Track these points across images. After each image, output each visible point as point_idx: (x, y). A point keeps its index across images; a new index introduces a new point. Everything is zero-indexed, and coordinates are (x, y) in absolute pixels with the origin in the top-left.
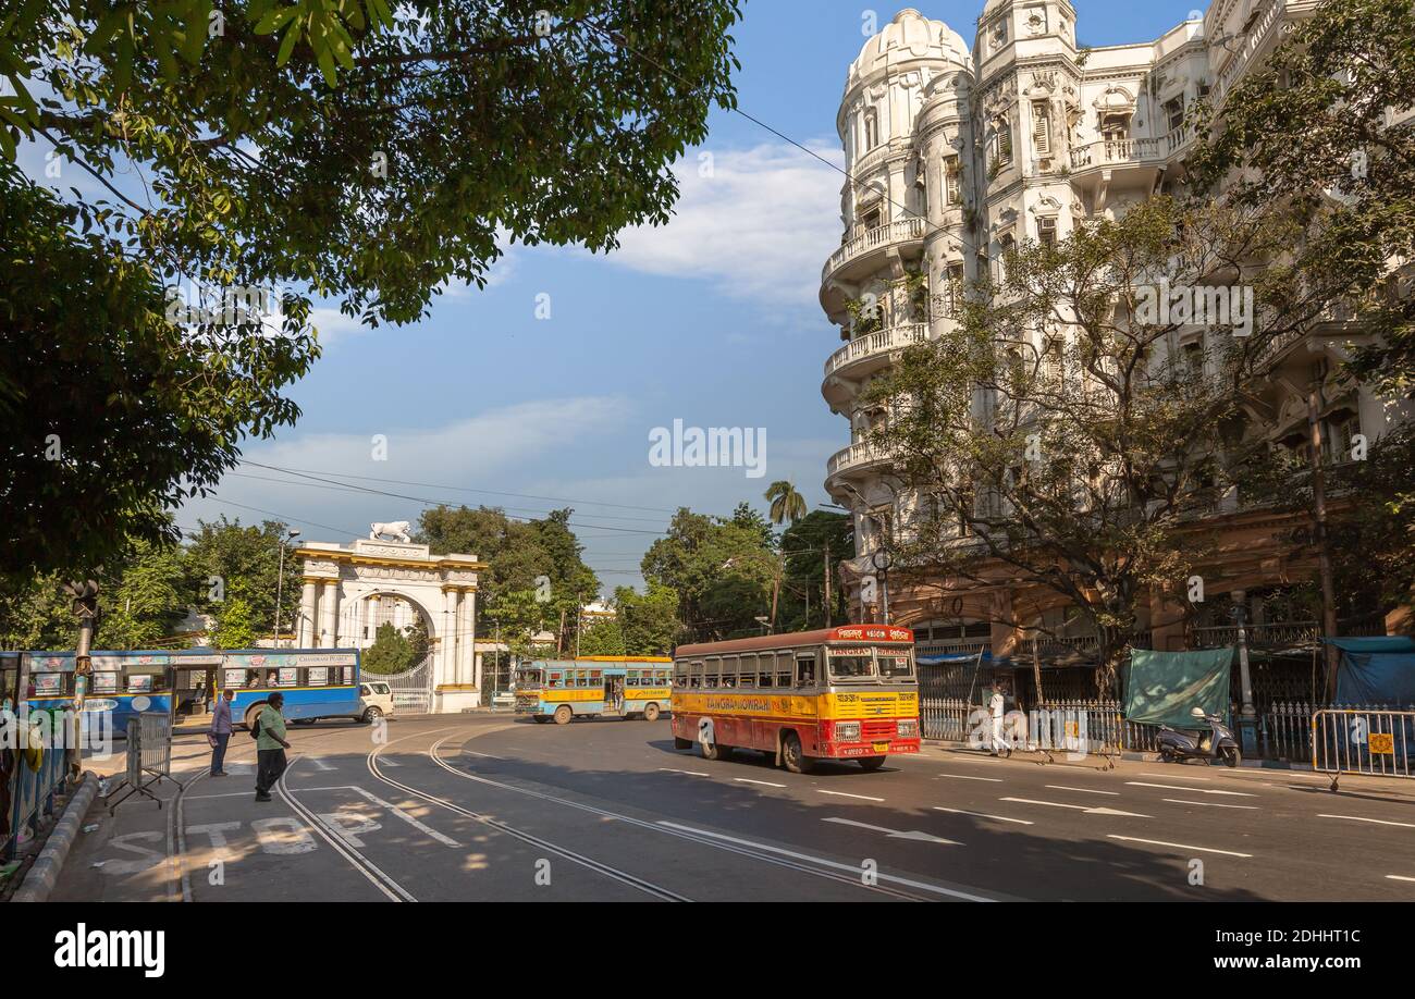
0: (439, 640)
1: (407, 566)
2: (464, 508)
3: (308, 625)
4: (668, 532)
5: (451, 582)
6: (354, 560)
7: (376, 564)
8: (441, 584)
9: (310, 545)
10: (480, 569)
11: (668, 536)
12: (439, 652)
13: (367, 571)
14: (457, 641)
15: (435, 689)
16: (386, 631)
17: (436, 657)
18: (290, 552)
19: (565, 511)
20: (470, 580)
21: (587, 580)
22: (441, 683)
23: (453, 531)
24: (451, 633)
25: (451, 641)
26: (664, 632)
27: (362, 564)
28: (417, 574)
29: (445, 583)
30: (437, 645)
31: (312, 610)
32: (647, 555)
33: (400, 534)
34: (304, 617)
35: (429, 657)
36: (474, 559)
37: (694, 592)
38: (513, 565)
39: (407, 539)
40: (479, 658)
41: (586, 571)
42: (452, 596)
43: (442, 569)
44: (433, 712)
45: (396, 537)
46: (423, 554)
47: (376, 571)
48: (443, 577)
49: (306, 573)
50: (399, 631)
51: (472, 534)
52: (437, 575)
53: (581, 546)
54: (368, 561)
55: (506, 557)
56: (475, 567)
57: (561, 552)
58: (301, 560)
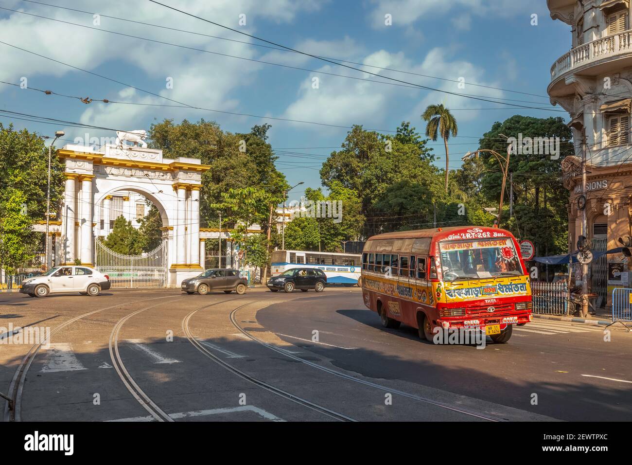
0: (172, 229)
1: (146, 168)
2: (185, 121)
3: (71, 214)
4: (343, 146)
5: (181, 181)
6: (104, 161)
7: (122, 165)
8: (173, 183)
9: (69, 147)
10: (203, 171)
11: (342, 149)
12: (172, 238)
13: (114, 171)
14: (186, 229)
15: (169, 268)
16: (119, 223)
17: (170, 242)
18: (55, 153)
19: (264, 126)
20: (195, 179)
21: (281, 184)
22: (175, 263)
23: (178, 140)
24: (181, 222)
25: (181, 229)
26: (351, 225)
27: (111, 164)
28: (153, 174)
29: (176, 182)
30: (170, 232)
31: (73, 200)
32: (325, 165)
33: (139, 140)
34: (68, 208)
35: (164, 242)
36: (197, 162)
37: (368, 194)
38: (226, 169)
39: (145, 145)
40: (203, 243)
41: (279, 176)
42: (182, 192)
43: (173, 170)
44: (168, 286)
45: (136, 143)
46: (157, 157)
47: (121, 170)
48: (174, 177)
49: (68, 171)
50: (130, 223)
51: (194, 144)
52: (169, 175)
53: (275, 156)
54: (116, 162)
55: (221, 163)
56: (200, 168)
57: (262, 159)
58: (62, 160)
